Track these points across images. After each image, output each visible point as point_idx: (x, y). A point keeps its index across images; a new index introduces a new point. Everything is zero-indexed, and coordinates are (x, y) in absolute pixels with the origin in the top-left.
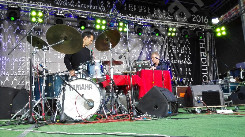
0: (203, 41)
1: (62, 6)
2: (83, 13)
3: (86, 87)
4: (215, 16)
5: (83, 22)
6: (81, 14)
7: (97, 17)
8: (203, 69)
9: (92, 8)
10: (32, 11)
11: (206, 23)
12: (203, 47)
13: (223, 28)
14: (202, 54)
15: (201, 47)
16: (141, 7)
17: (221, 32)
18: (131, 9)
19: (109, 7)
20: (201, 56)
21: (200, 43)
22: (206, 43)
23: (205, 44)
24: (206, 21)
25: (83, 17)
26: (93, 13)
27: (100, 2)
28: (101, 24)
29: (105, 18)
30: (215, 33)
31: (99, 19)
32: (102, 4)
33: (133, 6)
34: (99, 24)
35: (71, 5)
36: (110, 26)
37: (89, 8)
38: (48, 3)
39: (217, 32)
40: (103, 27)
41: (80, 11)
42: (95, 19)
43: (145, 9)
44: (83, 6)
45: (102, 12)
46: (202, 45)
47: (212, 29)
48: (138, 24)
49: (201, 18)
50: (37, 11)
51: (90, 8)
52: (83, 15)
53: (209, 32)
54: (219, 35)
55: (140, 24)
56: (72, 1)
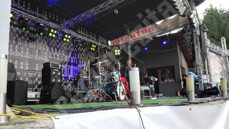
1: (16, 8)
17: (118, 52)
19: (51, 18)
24: (105, 42)
28: (53, 33)
29: (55, 28)
32: (46, 13)
35: (23, 9)
44: (32, 12)
45: (45, 20)
47: (112, 49)
49: (103, 40)
51: (37, 15)
56: (24, 6)
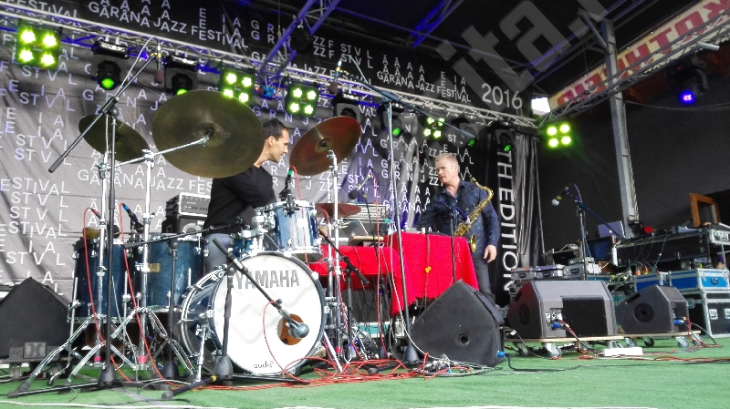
0: (508, 158)
1: (113, 21)
2: (184, 48)
3: (282, 278)
4: (538, 91)
5: (185, 76)
6: (178, 52)
7: (227, 66)
8: (503, 235)
9: (206, 37)
10: (23, 28)
11: (517, 108)
12: (505, 176)
13: (565, 128)
14: (503, 193)
15: (500, 175)
16: (347, 48)
17: (560, 136)
18: (319, 51)
19: (258, 38)
20: (501, 199)
21: (499, 164)
22: (514, 164)
23: (510, 166)
24: (517, 103)
25: (185, 61)
26: (212, 53)
27: (230, 21)
28: (238, 87)
29: (249, 69)
30: (543, 139)
31: (233, 72)
32: (237, 26)
33: (326, 43)
34: (232, 87)
35: (141, 21)
36: (262, 95)
37: (197, 34)
38: (68, 7)
39: (550, 137)
40: (244, 98)
41: (172, 43)
42: (218, 70)
43: (358, 54)
44: (179, 27)
45: (234, 50)
46: (503, 167)
47: (537, 127)
48: (345, 96)
49: (505, 96)
50: (39, 30)
51: (201, 35)
52: (182, 56)
53: (522, 133)
54: (553, 143)
55: (352, 97)
56: (145, 10)
